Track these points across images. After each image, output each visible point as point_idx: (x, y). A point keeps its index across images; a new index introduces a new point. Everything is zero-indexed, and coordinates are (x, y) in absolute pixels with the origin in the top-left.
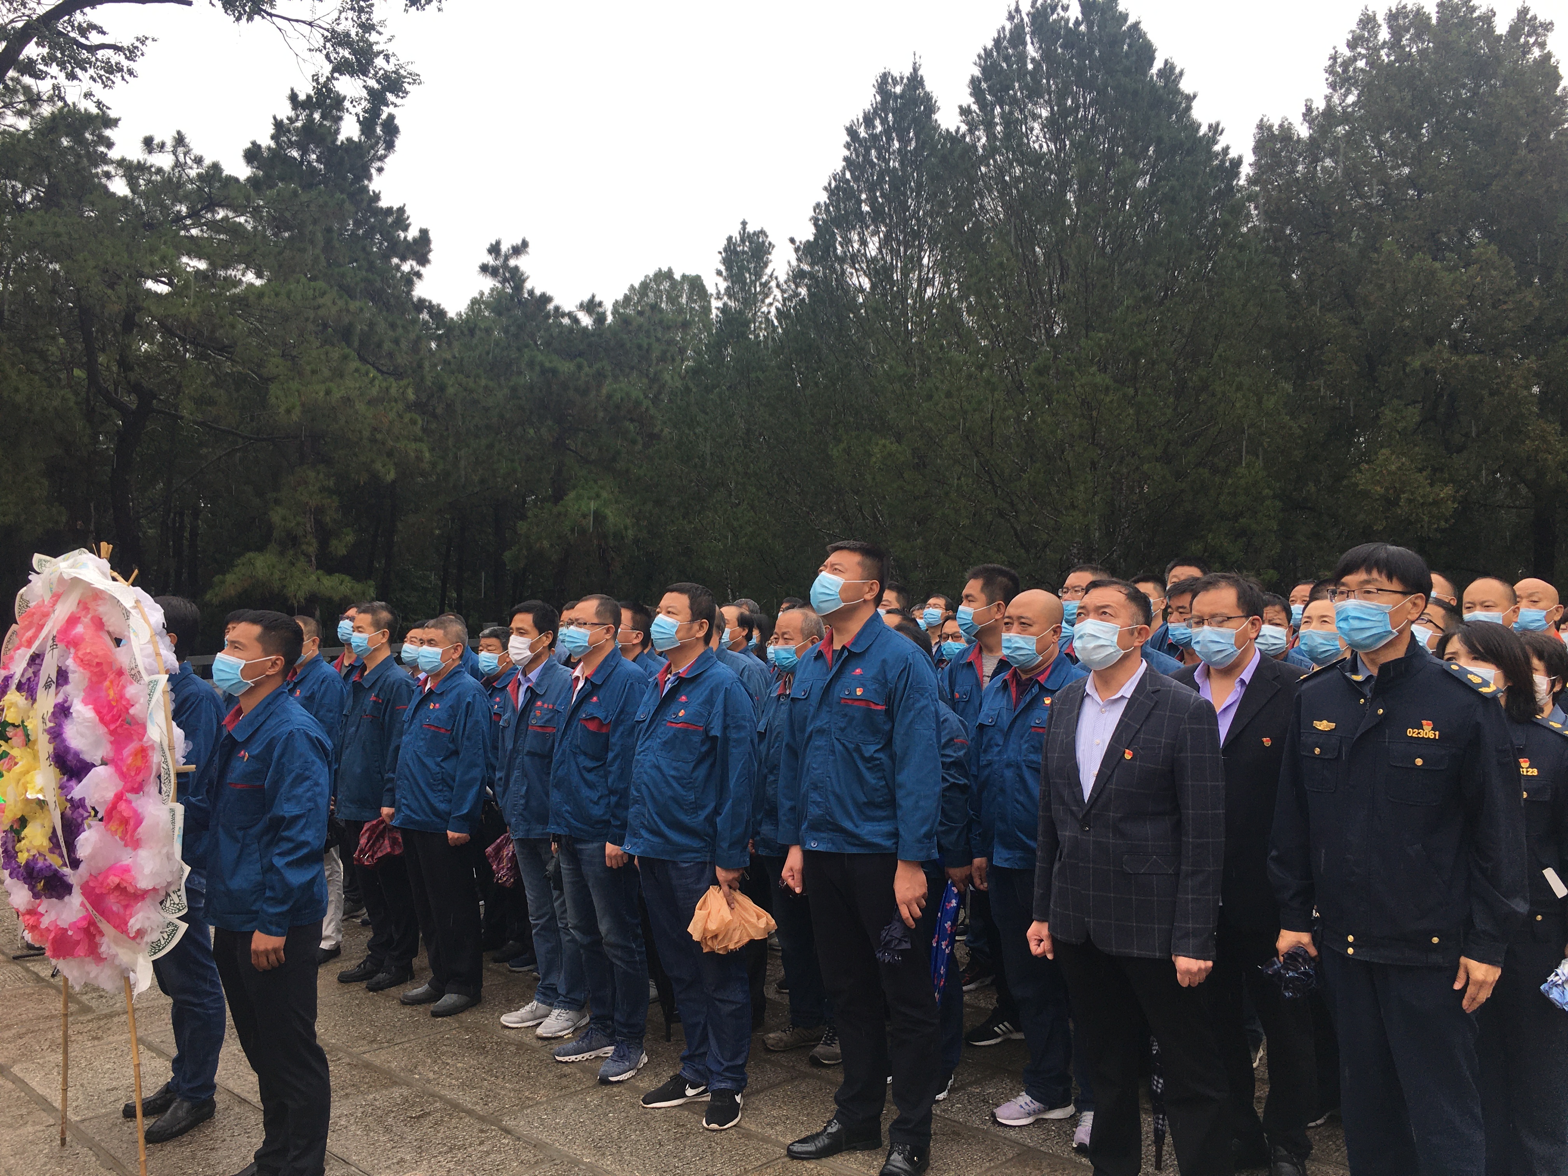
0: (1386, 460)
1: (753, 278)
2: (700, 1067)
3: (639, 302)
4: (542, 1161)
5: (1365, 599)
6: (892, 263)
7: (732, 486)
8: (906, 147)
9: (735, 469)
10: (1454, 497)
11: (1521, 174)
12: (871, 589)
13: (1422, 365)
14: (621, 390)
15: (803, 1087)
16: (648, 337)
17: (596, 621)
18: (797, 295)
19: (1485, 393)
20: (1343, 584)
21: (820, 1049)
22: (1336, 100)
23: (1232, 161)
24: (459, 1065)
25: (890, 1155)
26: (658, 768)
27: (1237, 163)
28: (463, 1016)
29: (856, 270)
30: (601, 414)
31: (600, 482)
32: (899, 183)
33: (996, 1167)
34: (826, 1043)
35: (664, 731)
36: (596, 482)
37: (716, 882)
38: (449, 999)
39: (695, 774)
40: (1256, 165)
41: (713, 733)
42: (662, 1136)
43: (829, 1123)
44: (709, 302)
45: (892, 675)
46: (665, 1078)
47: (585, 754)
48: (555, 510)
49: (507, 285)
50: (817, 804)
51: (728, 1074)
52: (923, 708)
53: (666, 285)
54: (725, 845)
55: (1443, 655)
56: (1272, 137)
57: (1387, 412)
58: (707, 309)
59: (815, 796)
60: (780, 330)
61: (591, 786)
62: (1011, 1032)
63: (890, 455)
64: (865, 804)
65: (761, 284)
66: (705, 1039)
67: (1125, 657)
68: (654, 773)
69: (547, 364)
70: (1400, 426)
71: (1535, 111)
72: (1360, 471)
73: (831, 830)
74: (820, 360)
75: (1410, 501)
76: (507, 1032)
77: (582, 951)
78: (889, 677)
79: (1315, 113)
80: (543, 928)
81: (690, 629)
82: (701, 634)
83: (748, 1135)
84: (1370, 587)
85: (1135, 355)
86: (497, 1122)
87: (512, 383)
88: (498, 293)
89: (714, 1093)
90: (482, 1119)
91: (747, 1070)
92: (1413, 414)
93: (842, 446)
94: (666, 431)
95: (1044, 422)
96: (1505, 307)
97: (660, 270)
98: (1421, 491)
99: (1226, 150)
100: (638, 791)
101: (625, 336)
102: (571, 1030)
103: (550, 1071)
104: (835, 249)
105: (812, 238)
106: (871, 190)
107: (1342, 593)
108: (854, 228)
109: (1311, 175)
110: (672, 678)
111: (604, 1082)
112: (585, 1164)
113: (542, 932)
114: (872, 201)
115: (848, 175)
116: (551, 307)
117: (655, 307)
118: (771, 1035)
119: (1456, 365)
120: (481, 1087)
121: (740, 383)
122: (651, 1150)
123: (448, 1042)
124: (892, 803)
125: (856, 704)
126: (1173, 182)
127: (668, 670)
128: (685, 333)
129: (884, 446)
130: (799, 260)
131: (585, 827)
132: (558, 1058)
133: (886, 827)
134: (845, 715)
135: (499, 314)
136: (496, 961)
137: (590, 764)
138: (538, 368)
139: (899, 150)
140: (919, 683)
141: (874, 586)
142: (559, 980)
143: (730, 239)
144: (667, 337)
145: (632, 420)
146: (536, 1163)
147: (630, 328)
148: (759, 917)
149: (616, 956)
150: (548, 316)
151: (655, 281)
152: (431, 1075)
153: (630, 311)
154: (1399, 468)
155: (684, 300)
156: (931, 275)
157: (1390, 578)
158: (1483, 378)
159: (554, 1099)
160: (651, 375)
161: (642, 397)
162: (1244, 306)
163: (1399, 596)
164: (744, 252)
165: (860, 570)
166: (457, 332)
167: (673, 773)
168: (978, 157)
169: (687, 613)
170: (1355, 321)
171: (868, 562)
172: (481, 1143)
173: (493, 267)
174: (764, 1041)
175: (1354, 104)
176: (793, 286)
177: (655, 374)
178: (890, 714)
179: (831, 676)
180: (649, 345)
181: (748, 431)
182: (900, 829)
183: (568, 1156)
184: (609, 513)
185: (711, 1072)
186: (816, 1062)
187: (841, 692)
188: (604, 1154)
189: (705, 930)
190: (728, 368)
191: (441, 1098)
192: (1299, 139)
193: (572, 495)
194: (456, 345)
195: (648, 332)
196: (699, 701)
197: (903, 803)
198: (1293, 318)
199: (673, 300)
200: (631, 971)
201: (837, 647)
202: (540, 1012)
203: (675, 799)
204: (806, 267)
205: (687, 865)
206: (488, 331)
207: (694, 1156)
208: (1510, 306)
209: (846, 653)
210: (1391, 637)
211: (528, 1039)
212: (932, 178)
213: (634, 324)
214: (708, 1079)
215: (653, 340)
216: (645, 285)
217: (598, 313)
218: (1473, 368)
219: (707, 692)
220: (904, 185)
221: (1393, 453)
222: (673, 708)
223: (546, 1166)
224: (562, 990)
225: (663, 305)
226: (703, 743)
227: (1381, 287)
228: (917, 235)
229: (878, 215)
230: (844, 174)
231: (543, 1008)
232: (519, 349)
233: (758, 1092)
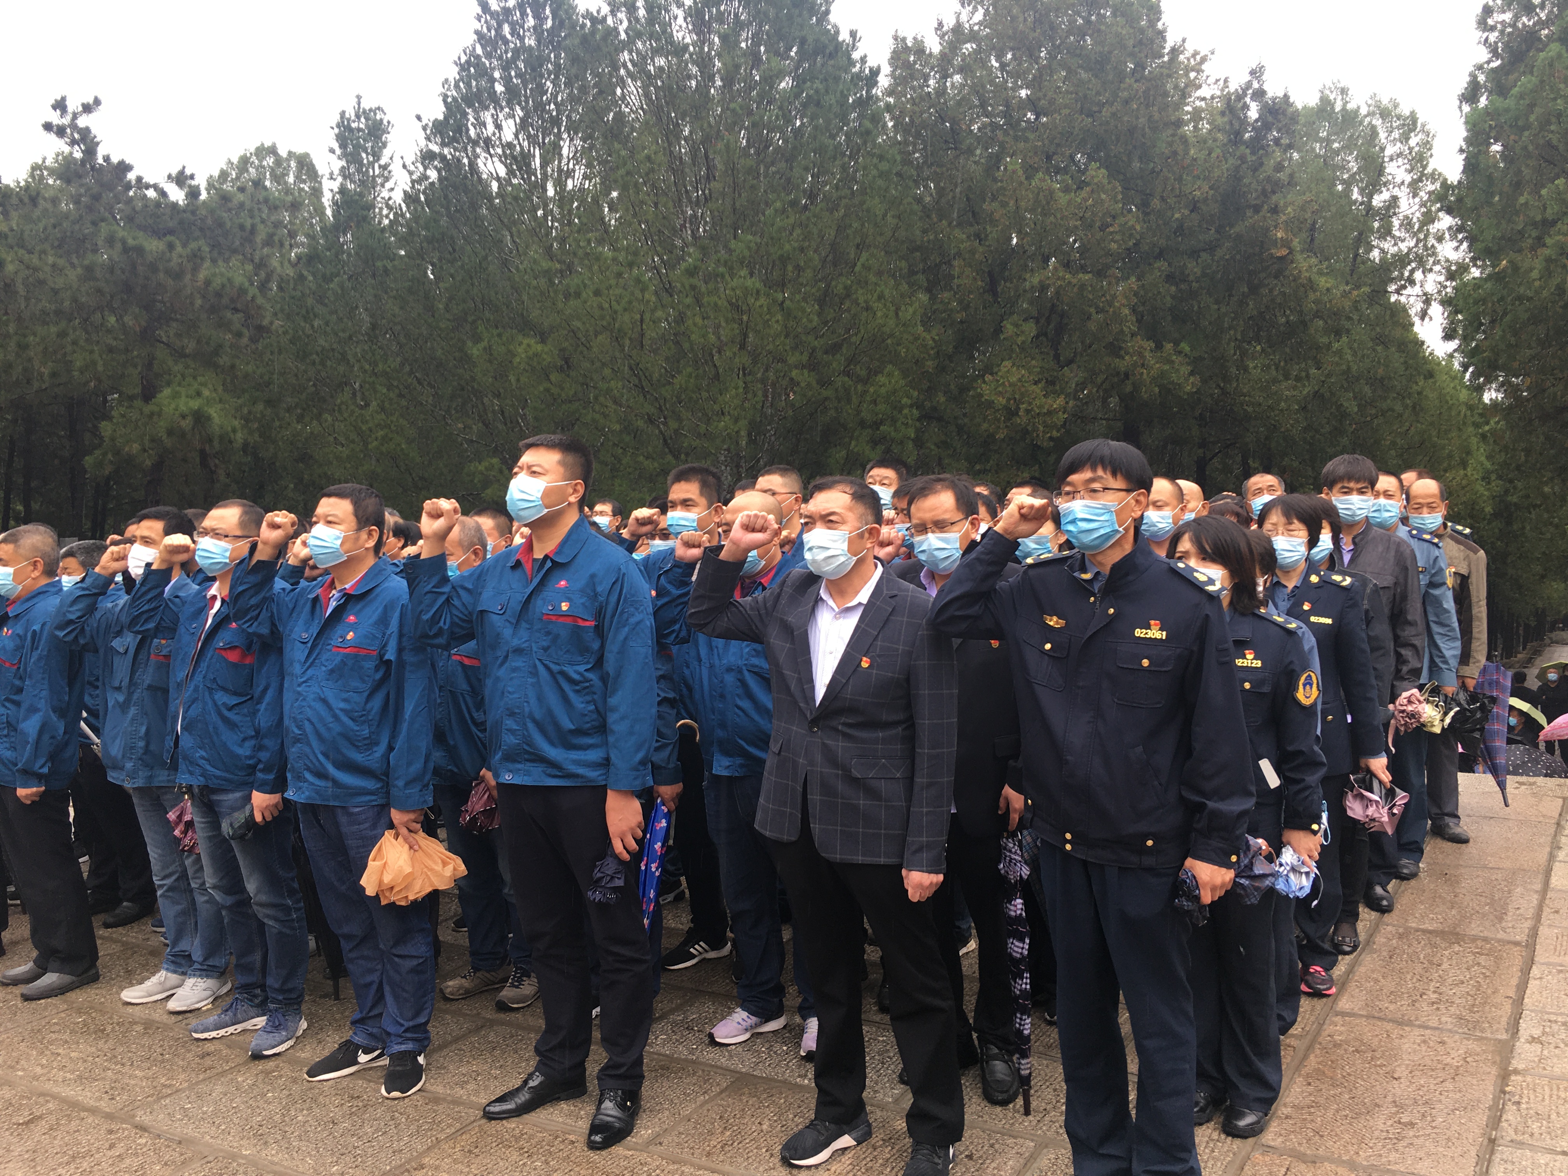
0: (1008, 371)
1: (371, 159)
2: (375, 1030)
3: (238, 178)
4: (191, 1159)
5: (1092, 498)
6: (529, 150)
7: (357, 386)
8: (541, 25)
9: (362, 367)
10: (1065, 408)
11: (1127, 102)
12: (575, 491)
13: (1040, 281)
14: (222, 275)
15: (492, 1037)
16: (252, 217)
17: (238, 533)
18: (427, 178)
19: (1092, 310)
20: (1069, 484)
21: (507, 993)
22: (964, 18)
23: (871, 69)
24: (73, 1054)
25: (601, 1102)
26: (324, 701)
27: (875, 72)
28: (71, 995)
29: (491, 156)
30: (199, 302)
31: (200, 379)
32: (535, 63)
33: (712, 1099)
34: (513, 985)
35: (330, 657)
36: (195, 378)
37: (391, 826)
38: (50, 979)
39: (369, 706)
40: (892, 75)
41: (386, 657)
42: (335, 1113)
43: (530, 1076)
44: (320, 183)
45: (602, 588)
46: (332, 1042)
47: (224, 689)
48: (148, 409)
49: (76, 147)
50: (511, 731)
51: (409, 1035)
52: (638, 623)
53: (270, 161)
54: (400, 783)
55: (1175, 552)
56: (906, 49)
57: (1008, 326)
58: (317, 192)
59: (510, 723)
60: (408, 215)
61: (232, 725)
62: (706, 951)
63: (536, 355)
64: (571, 731)
65: (380, 167)
66: (380, 998)
67: (860, 562)
68: (319, 706)
69: (131, 242)
70: (1020, 340)
71: (1141, 42)
72: (984, 382)
73: (528, 760)
74: (454, 250)
75: (1028, 411)
76: (130, 1009)
77: (224, 913)
78: (599, 589)
79: (945, 29)
80: (171, 889)
81: (357, 539)
82: (371, 544)
83: (436, 1100)
84: (1096, 486)
85: (784, 260)
86: (129, 1119)
87: (86, 262)
88: (65, 158)
89: (391, 1056)
90: (110, 1117)
91: (429, 1027)
92: (1030, 329)
93: (484, 344)
94: (277, 323)
95: (695, 324)
96: (1111, 229)
97: (263, 145)
98: (1038, 402)
99: (863, 60)
100: (299, 727)
101: (224, 214)
102: (211, 1000)
103: (189, 1051)
104: (468, 130)
105: (441, 117)
106: (506, 67)
107: (1068, 493)
108: (487, 108)
109: (941, 91)
110: (337, 595)
111: (257, 1057)
112: (245, 1157)
113: (170, 894)
114: (507, 81)
115: (479, 50)
116: (131, 176)
117: (258, 183)
118: (450, 983)
119: (1069, 283)
120: (104, 1079)
121: (364, 272)
122: (323, 1130)
123: (57, 1028)
124: (602, 728)
125: (561, 620)
126: (818, 85)
127: (332, 585)
128: (293, 216)
129: (529, 345)
130: (428, 139)
131: (224, 774)
132: (196, 1035)
133: (594, 755)
134: (548, 633)
135: (68, 181)
136: (107, 926)
137: (234, 700)
138: (119, 246)
139: (535, 28)
140: (633, 596)
141: (579, 487)
142: (194, 946)
143: (343, 114)
144: (273, 218)
145: (236, 310)
146: (183, 1163)
147: (230, 205)
148: (445, 864)
149: (268, 916)
150: (128, 186)
151: (257, 155)
152: (39, 1070)
153: (227, 187)
154: (1020, 380)
155: (291, 179)
156: (571, 166)
157: (1114, 474)
158: (1091, 297)
159: (197, 1083)
160: (257, 260)
161: (247, 284)
162: (884, 216)
163: (1122, 494)
164: (359, 130)
165: (561, 470)
166: (14, 200)
167: (342, 705)
168: (620, 41)
169: (351, 522)
170: (979, 237)
171: (570, 458)
172: (111, 1147)
173: (58, 126)
174: (441, 991)
175: (980, 23)
176: (421, 169)
177: (261, 259)
178: (600, 631)
179: (531, 588)
180: (253, 226)
181: (374, 326)
182: (612, 756)
183: (222, 1151)
184: (214, 412)
185: (389, 1034)
186: (503, 1007)
187: (543, 607)
188: (266, 1143)
189: (381, 882)
190: (349, 255)
191: (54, 1097)
192: (931, 54)
193: (167, 392)
194: (14, 214)
195: (251, 211)
196: (371, 621)
197: (615, 728)
198: (925, 231)
199: (278, 178)
200: (288, 931)
201: (538, 555)
202: (169, 984)
203: (345, 736)
204: (435, 148)
205: (358, 809)
206: (55, 201)
207: (377, 1131)
208: (1116, 228)
209: (549, 564)
210: (1118, 536)
211: (158, 1015)
212: (574, 60)
213: (235, 202)
214: (384, 1042)
215: (258, 220)
216: (244, 161)
217: (190, 186)
218: (1082, 287)
219: (380, 610)
220: (541, 66)
221: (1014, 365)
222: (339, 630)
223: (196, 1165)
224: (197, 956)
225: (268, 183)
226: (377, 668)
227: (1004, 205)
228: (556, 122)
229: (512, 94)
230: (474, 49)
231: (174, 978)
232: (94, 223)
233: (441, 1048)
